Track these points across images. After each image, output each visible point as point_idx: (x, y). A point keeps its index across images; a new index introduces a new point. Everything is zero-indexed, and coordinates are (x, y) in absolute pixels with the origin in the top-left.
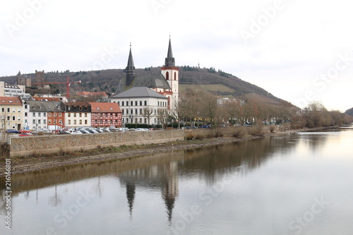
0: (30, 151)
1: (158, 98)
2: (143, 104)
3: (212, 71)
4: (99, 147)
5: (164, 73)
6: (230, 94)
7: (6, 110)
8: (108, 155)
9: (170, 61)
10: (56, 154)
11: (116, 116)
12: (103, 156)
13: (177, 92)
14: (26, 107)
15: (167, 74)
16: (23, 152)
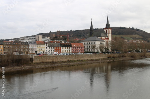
0: (41, 61)
1: (100, 41)
2: (94, 43)
3: (133, 29)
4: (68, 60)
5: (105, 30)
6: (141, 39)
7: (39, 46)
8: (71, 63)
9: (108, 26)
10: (50, 62)
11: (82, 48)
12: (69, 63)
13: (111, 38)
14: (46, 45)
15: (107, 31)
16: (38, 61)
